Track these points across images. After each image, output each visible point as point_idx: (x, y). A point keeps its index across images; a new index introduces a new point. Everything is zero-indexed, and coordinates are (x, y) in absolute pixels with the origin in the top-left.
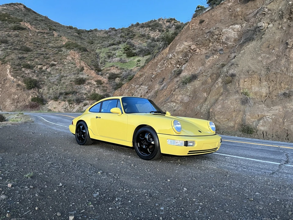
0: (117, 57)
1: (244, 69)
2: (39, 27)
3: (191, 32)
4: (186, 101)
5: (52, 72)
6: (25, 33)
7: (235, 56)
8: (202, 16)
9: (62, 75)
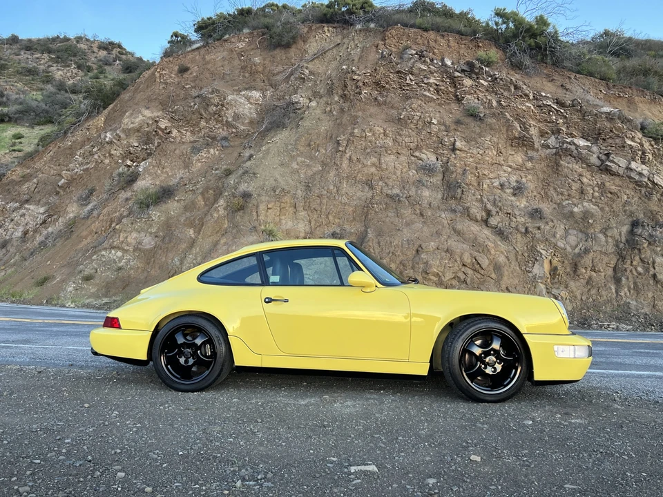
1: (267, 183)
3: (158, 88)
4: (148, 247)
7: (251, 156)
8: (183, 57)
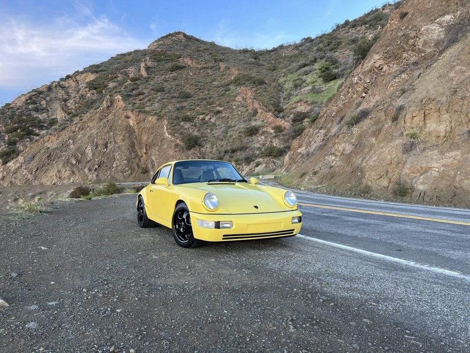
0: (308, 86)
1: (419, 96)
2: (202, 61)
4: (348, 152)
5: (217, 123)
6: (184, 73)
7: (420, 75)
8: (406, 5)
9: (229, 124)
